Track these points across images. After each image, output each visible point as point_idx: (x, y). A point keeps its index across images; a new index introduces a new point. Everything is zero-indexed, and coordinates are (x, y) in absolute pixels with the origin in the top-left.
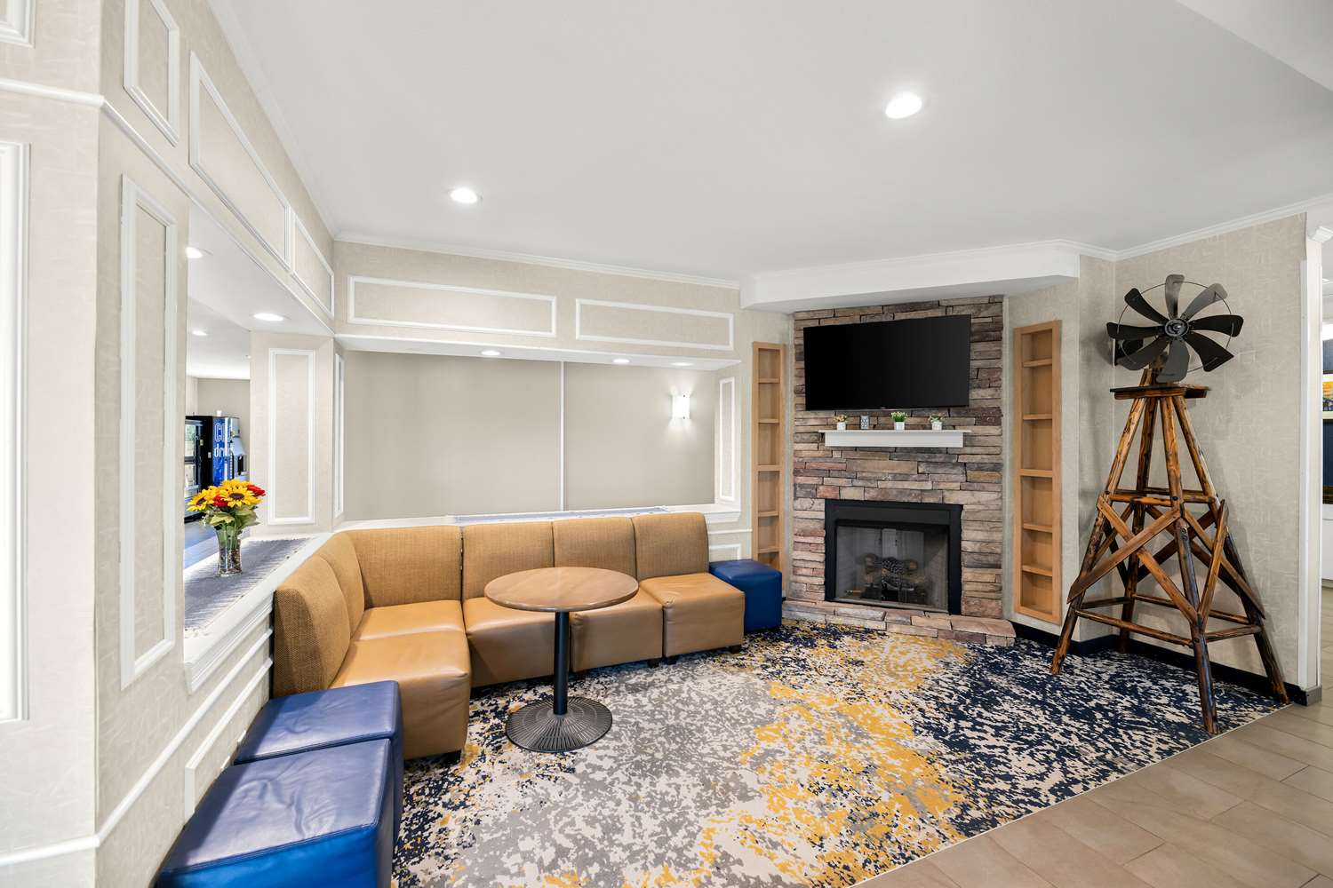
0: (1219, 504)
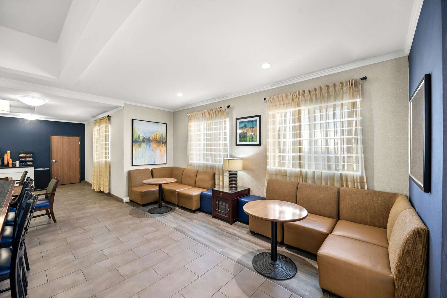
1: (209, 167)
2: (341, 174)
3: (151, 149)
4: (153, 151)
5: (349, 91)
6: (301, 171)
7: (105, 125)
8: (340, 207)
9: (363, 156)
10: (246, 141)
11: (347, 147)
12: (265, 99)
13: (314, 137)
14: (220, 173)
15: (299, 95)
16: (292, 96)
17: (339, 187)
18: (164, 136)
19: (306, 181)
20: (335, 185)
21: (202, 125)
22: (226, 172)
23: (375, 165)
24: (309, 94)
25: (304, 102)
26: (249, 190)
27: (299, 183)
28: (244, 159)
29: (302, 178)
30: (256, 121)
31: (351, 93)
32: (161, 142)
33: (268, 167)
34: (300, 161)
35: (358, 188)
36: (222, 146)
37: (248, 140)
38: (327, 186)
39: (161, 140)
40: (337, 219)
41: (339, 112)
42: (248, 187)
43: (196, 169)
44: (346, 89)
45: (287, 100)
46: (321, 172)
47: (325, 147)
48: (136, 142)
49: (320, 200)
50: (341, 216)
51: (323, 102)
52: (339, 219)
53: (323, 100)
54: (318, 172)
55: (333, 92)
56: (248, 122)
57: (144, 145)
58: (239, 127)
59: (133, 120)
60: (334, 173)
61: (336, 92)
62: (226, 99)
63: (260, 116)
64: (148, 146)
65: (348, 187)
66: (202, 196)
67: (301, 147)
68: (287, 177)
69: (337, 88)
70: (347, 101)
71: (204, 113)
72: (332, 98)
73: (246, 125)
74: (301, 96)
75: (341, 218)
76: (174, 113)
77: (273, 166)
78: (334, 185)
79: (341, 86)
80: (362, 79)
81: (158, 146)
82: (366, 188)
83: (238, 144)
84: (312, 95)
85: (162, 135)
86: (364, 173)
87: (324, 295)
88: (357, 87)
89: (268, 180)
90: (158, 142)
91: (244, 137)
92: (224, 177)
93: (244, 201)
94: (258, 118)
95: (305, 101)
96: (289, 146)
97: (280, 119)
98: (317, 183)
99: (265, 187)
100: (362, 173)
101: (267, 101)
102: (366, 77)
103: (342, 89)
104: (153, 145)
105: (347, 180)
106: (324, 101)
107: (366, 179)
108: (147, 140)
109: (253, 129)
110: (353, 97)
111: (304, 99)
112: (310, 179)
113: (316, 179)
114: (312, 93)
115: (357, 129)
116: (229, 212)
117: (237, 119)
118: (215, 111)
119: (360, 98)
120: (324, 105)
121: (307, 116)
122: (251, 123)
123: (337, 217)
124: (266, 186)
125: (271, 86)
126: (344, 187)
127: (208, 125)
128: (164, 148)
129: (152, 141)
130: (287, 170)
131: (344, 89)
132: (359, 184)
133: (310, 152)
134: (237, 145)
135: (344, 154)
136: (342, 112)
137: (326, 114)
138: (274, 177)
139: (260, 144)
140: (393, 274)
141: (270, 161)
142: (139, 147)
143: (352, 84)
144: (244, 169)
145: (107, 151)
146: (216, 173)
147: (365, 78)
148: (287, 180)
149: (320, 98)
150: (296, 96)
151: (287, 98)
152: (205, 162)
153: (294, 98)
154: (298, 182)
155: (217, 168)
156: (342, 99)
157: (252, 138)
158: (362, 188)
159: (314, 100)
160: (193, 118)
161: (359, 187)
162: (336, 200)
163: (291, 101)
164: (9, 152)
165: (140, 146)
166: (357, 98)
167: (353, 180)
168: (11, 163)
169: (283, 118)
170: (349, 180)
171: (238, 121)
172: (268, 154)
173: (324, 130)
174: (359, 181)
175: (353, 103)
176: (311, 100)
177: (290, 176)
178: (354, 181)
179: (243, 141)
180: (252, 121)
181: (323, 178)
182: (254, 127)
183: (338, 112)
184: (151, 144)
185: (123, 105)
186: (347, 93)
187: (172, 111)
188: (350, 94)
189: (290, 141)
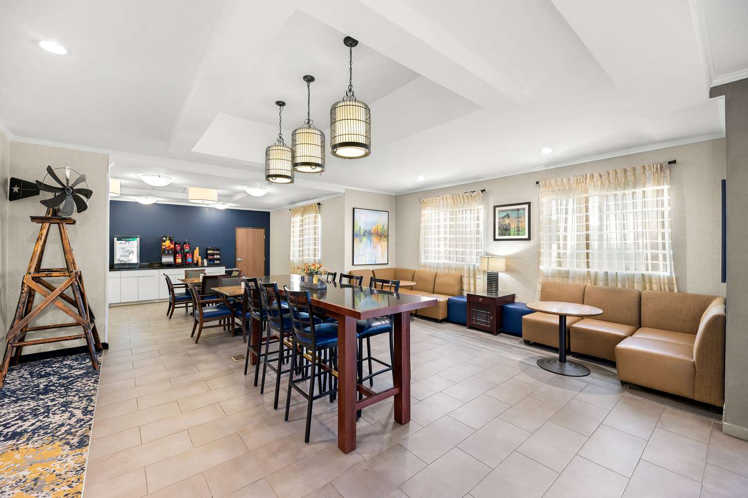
0: (79, 273)
1: (453, 267)
2: (643, 275)
3: (372, 244)
4: (374, 247)
5: (654, 176)
6: (588, 272)
7: (314, 215)
8: (642, 313)
9: (672, 253)
10: (509, 235)
11: (651, 243)
12: (537, 183)
13: (607, 230)
14: (472, 275)
15: (586, 179)
16: (576, 180)
17: (640, 290)
18: (386, 228)
19: (595, 284)
20: (636, 287)
21: (442, 214)
22: (479, 274)
23: (688, 263)
24: (600, 178)
25: (592, 188)
26: (513, 296)
27: (586, 287)
28: (507, 258)
29: (590, 281)
30: (524, 209)
31: (656, 179)
32: (382, 235)
33: (541, 267)
34: (587, 259)
35: (665, 291)
36: (473, 241)
37: (512, 233)
38: (624, 288)
39: (383, 233)
40: (638, 326)
41: (641, 200)
42: (511, 293)
43: (434, 271)
44: (650, 174)
45: (569, 184)
46: (617, 273)
47: (622, 243)
48: (358, 236)
49: (615, 305)
50: (643, 323)
51: (618, 189)
52: (640, 327)
53: (618, 187)
54: (612, 271)
55: (632, 178)
56: (512, 210)
57: (364, 239)
58: (499, 217)
59: (354, 209)
60: (634, 274)
61: (636, 176)
62: (478, 181)
63: (529, 204)
64: (369, 240)
65: (653, 290)
66: (449, 304)
67: (589, 243)
68: (569, 279)
69: (637, 172)
70: (650, 189)
71: (446, 198)
72: (631, 184)
73: (510, 214)
74: (588, 181)
75: (642, 326)
76: (396, 196)
77: (548, 266)
78: (634, 288)
79: (642, 170)
80: (670, 163)
81: (379, 241)
82: (676, 291)
83: (496, 238)
84: (603, 180)
85: (383, 226)
86: (673, 273)
87: (623, 387)
88: (664, 172)
89: (542, 283)
90: (379, 236)
91: (506, 230)
92: (477, 280)
93: (510, 308)
94: (526, 206)
95: (595, 186)
96: (572, 241)
97: (559, 207)
98: (611, 285)
99: (537, 292)
100: (671, 272)
101: (540, 185)
102: (675, 160)
103: (644, 173)
104: (374, 239)
105: (651, 282)
106: (620, 187)
107: (676, 280)
108: (368, 234)
109: (520, 219)
110: (659, 184)
111: (593, 185)
112: (601, 281)
113: (609, 281)
114: (603, 178)
115: (664, 221)
116: (492, 321)
117: (495, 207)
118: (463, 197)
119: (667, 185)
120: (620, 192)
121: (597, 205)
122: (517, 212)
123: (638, 324)
124: (540, 290)
125: (547, 166)
126: (648, 289)
127: (452, 213)
128: (385, 244)
129: (373, 234)
130: (569, 271)
131: (647, 174)
132: (667, 286)
133: (600, 247)
134: (495, 240)
135: (648, 251)
136: (645, 201)
137: (623, 203)
138: (550, 280)
139: (529, 239)
140: (694, 359)
141: (544, 259)
142: (359, 242)
143: (657, 169)
144: (508, 270)
145: (317, 247)
146: (466, 274)
147: (674, 162)
148: (569, 282)
149: (615, 184)
150: (581, 180)
151: (569, 181)
152: (447, 261)
153: (579, 181)
154: (585, 284)
155: (466, 268)
156: (644, 186)
157: (518, 231)
158: (671, 290)
159: (606, 186)
160: (428, 205)
161: (667, 290)
162: (636, 304)
163: (574, 186)
164: (197, 248)
165: (361, 241)
166: (663, 184)
167: (658, 282)
168: (200, 261)
169: (564, 207)
170: (654, 281)
171: (497, 209)
172: (542, 250)
173: (620, 222)
174: (666, 283)
175: (658, 191)
176: (603, 185)
177: (574, 278)
178: (660, 283)
179: (504, 235)
180: (518, 210)
181: (619, 279)
182: (520, 217)
183: (639, 200)
184: (372, 238)
185: (344, 192)
186: (651, 178)
187: (394, 194)
188: (654, 179)
189: (573, 235)
